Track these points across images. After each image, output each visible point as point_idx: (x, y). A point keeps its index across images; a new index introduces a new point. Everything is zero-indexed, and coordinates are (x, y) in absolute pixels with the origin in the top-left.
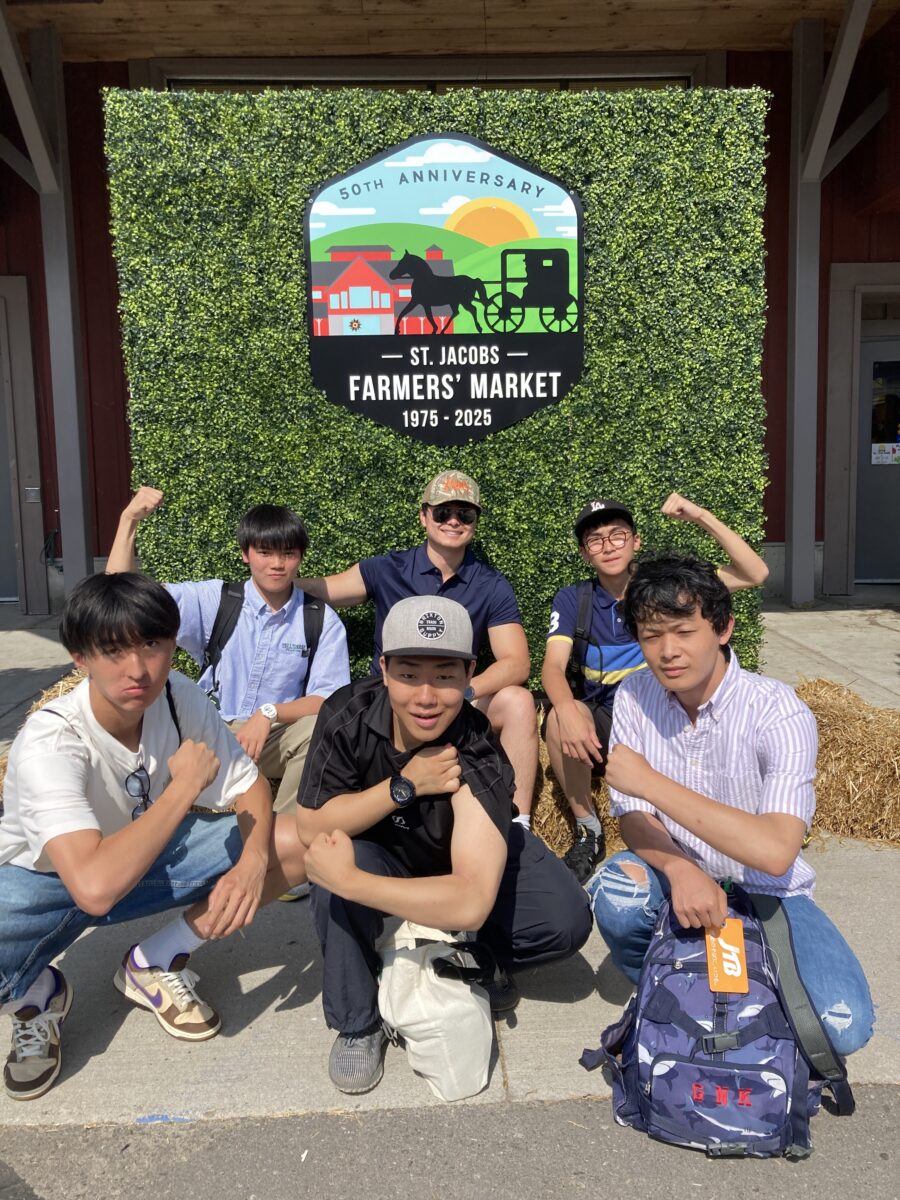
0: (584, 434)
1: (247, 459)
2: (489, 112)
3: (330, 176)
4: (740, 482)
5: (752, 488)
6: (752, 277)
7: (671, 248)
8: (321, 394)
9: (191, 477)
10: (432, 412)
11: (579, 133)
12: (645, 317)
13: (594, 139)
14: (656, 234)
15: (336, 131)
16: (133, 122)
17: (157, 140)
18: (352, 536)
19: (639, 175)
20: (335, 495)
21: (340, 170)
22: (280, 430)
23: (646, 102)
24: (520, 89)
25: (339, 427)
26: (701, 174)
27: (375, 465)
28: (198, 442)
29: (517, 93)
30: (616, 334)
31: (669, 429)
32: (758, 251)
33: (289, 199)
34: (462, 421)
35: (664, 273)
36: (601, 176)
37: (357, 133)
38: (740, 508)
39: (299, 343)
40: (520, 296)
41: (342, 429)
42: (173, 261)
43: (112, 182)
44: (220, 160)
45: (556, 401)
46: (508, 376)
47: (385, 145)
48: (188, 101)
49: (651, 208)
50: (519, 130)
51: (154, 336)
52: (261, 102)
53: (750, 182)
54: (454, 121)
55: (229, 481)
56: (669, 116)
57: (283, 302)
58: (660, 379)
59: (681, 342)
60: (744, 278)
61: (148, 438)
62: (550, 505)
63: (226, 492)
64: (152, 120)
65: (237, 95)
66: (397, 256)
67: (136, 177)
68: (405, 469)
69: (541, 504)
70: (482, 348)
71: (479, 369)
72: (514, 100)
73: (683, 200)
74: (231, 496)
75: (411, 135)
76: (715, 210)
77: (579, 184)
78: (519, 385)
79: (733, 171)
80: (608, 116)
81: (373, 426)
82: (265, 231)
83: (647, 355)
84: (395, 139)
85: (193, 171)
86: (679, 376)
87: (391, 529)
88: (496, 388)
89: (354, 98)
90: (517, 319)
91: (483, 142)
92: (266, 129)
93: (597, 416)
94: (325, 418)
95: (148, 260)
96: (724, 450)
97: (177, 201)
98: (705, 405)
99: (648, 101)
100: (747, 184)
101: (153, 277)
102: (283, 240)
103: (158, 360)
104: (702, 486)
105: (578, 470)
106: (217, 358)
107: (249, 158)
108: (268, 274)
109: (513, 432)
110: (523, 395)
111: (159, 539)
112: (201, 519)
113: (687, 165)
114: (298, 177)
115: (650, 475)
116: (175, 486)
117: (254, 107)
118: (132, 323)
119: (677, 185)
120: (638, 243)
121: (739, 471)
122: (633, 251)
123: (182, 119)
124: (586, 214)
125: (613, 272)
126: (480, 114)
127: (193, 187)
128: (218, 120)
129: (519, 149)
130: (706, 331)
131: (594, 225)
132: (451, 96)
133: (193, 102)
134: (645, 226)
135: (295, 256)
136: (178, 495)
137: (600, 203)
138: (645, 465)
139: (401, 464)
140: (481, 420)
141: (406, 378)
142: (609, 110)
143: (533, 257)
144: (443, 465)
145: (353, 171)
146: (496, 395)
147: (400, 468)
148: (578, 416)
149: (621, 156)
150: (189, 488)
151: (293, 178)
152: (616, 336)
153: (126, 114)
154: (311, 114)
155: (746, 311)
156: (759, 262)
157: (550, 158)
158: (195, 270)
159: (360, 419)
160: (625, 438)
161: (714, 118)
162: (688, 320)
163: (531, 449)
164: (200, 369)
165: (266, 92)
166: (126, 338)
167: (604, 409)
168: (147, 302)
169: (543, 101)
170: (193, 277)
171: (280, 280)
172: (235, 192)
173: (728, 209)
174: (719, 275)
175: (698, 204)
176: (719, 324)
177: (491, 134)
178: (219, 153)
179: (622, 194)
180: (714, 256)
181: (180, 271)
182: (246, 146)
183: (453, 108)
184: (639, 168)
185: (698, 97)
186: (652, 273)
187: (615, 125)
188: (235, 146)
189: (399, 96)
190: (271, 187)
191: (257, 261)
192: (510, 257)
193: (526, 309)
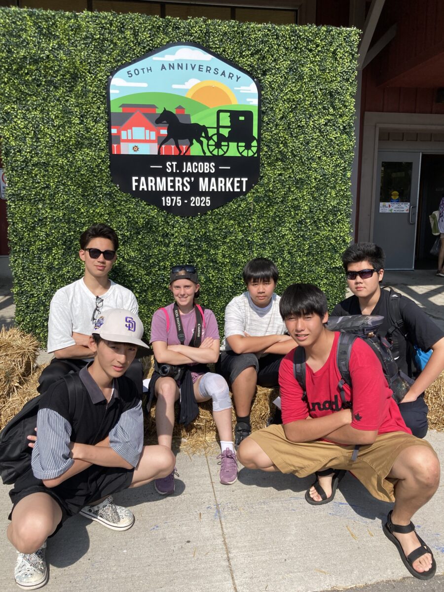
0: (259, 212)
1: (74, 222)
2: (212, 32)
3: (122, 63)
4: (338, 238)
5: (344, 241)
6: (348, 130)
7: (307, 113)
8: (116, 186)
9: (42, 232)
10: (178, 198)
11: (261, 47)
12: (293, 150)
13: (268, 51)
14: (299, 105)
15: (125, 37)
16: (5, 25)
17: (20, 36)
18: (133, 265)
19: (292, 72)
20: (124, 242)
21: (127, 60)
22: (93, 206)
23: (296, 31)
24: (228, 19)
25: (126, 205)
26: (324, 73)
27: (146, 226)
28: (47, 213)
29: (227, 22)
30: (277, 158)
31: (303, 210)
32: (352, 116)
33: (98, 76)
34: (194, 203)
35: (303, 126)
36: (271, 71)
37: (137, 39)
38: (338, 252)
39: (104, 158)
40: (227, 135)
41: (128, 206)
42: (30, 108)
44: (58, 50)
45: (245, 194)
46: (220, 179)
47: (153, 47)
48: (38, 15)
49: (297, 90)
50: (228, 43)
51: (20, 151)
52: (81, 18)
53: (349, 79)
54: (192, 36)
55: (64, 234)
56: (309, 41)
57: (95, 134)
58: (300, 183)
59: (311, 164)
60: (344, 131)
61: (17, 209)
62: (241, 249)
63: (62, 240)
64: (17, 25)
65: (67, 13)
66: (160, 111)
67: (7, 58)
68: (163, 229)
69: (236, 249)
70: (206, 164)
71: (204, 175)
72: (225, 26)
73: (314, 87)
74: (65, 242)
75: (168, 42)
76: (331, 93)
77: (260, 76)
78: (225, 185)
79: (341, 72)
80: (276, 38)
81: (145, 205)
82: (85, 94)
83: (293, 170)
84: (159, 44)
85: (42, 56)
86: (309, 182)
87: (156, 261)
88: (213, 186)
89: (136, 19)
90: (225, 148)
91: (207, 49)
93: (266, 202)
94: (118, 200)
95: (15, 107)
96: (331, 221)
97: (32, 73)
98: (322, 198)
99: (298, 31)
100: (347, 80)
101: (18, 117)
102: (95, 99)
103: (23, 165)
104: (319, 240)
105: (256, 231)
106: (57, 165)
107: (74, 50)
108: (86, 118)
109: (222, 210)
110: (227, 190)
111: (24, 266)
112: (48, 255)
113: (317, 68)
114: (103, 63)
115: (293, 234)
116: (33, 236)
117: (77, 20)
118: (7, 143)
119: (311, 79)
120: (290, 110)
121: (338, 232)
122: (288, 114)
123: (35, 25)
124: (263, 92)
125: (277, 125)
126: (206, 33)
127: (41, 65)
128: (56, 27)
129: (228, 54)
130: (324, 158)
131: (267, 98)
132: (191, 21)
133: (42, 15)
134: (294, 100)
135: (102, 108)
136: (35, 242)
137: (271, 86)
138: (290, 229)
139: (161, 226)
140: (205, 203)
141: (164, 179)
142: (277, 35)
143: (234, 115)
144: (184, 227)
145: (135, 61)
146: (213, 190)
147: (160, 228)
148: (256, 202)
149: (282, 61)
150: (41, 238)
151: (100, 63)
152: (277, 160)
154: (111, 27)
155: (345, 149)
156: (352, 122)
157: (244, 60)
158: (43, 114)
159: (138, 201)
160: (280, 214)
161: (332, 43)
162: (315, 152)
163: (231, 219)
164: (48, 171)
165: (84, 12)
166: (3, 152)
167: (270, 199)
168: (15, 132)
169: (241, 27)
170: (43, 118)
171: (93, 122)
172: (66, 69)
173: (337, 93)
174: (331, 128)
175: (322, 89)
176: (330, 155)
177: (213, 45)
178: (57, 46)
179: (282, 82)
180: (329, 118)
181: (35, 114)
182: (73, 43)
183: (192, 28)
184: (292, 68)
185: (324, 31)
186: (297, 126)
187: (279, 43)
188: (66, 43)
189: (161, 19)
190: (88, 68)
191: (80, 111)
192: (221, 114)
193: (230, 143)
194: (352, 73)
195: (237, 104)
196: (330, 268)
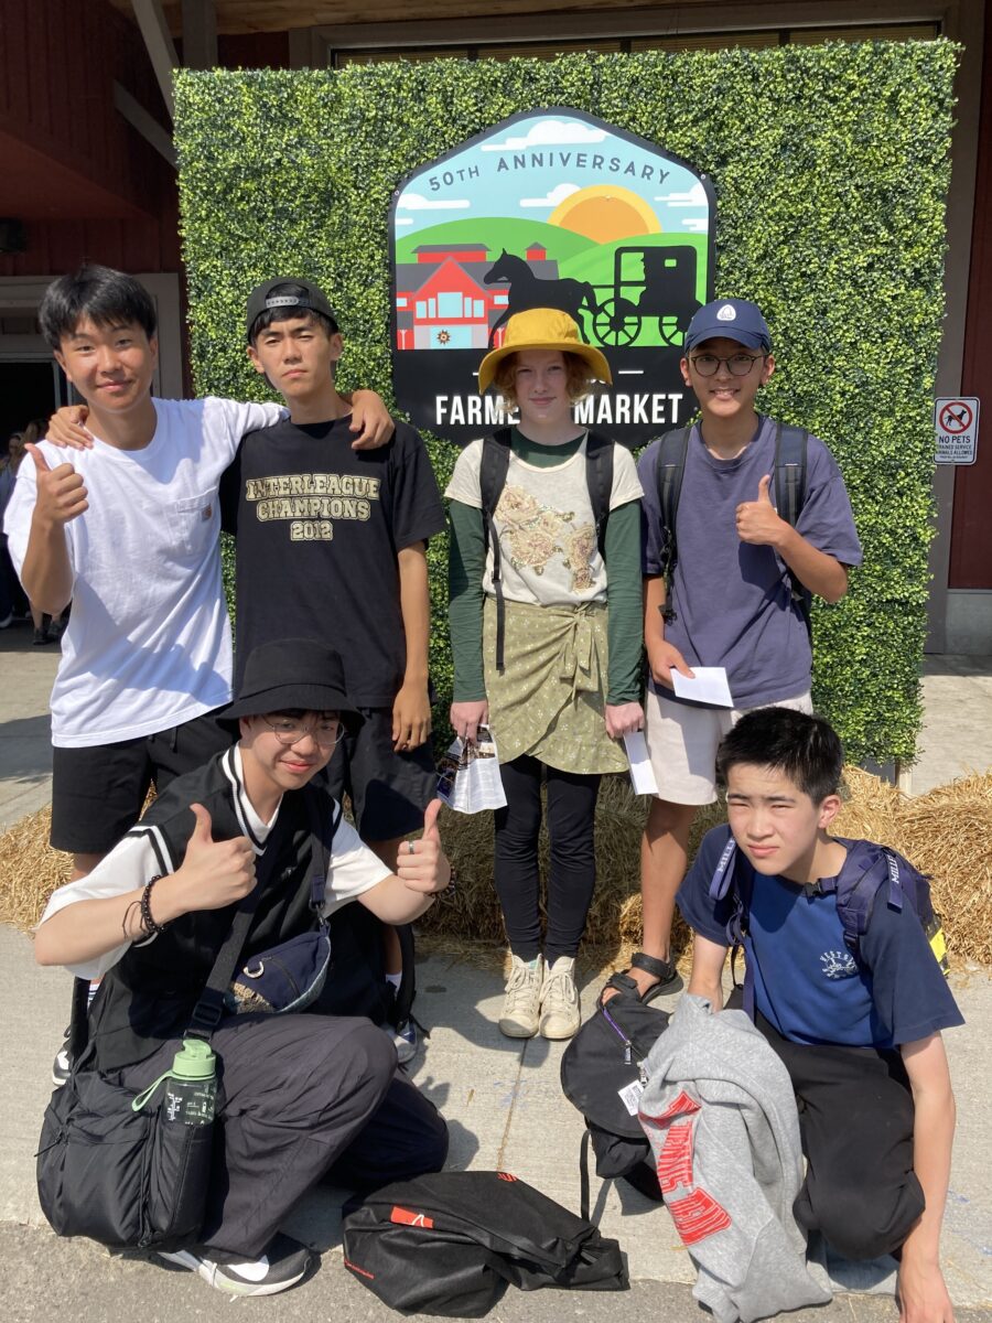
2: (606, 81)
3: (419, 164)
4: (900, 531)
5: (915, 539)
6: (927, 278)
7: (823, 243)
11: (714, 103)
12: (787, 328)
13: (732, 109)
14: (805, 225)
15: (426, 110)
16: (203, 107)
17: (229, 127)
19: (787, 153)
21: (430, 156)
23: (799, 61)
24: (643, 50)
26: (866, 149)
29: (640, 55)
32: (936, 245)
33: (372, 192)
35: (814, 274)
36: (739, 155)
37: (450, 112)
38: (898, 563)
39: (380, 358)
40: (636, 301)
42: (245, 264)
43: (181, 176)
44: (297, 149)
45: (675, 428)
46: (619, 398)
47: (482, 124)
48: (263, 81)
49: (800, 194)
50: (641, 102)
51: (223, 350)
52: (344, 79)
53: (930, 157)
54: (563, 94)
56: (829, 78)
57: (364, 310)
58: (805, 404)
59: (832, 358)
60: (916, 280)
64: (224, 105)
65: (316, 71)
66: (493, 257)
67: (208, 170)
72: (636, 64)
73: (842, 182)
75: (512, 112)
76: (883, 195)
77: (712, 167)
78: (631, 409)
79: (908, 144)
80: (752, 80)
82: (344, 231)
83: (789, 374)
84: (494, 118)
85: (266, 162)
86: (828, 401)
89: (449, 68)
90: (632, 330)
91: (596, 117)
92: (347, 110)
95: (219, 264)
96: (882, 491)
97: (250, 196)
98: (859, 437)
99: (802, 60)
100: (925, 160)
101: (223, 283)
102: (364, 239)
107: (328, 144)
108: (348, 278)
110: (636, 421)
113: (848, 138)
114: (382, 166)
117: (335, 85)
118: (201, 336)
119: (834, 164)
120: (782, 238)
121: (900, 517)
122: (775, 247)
123: (256, 101)
124: (719, 203)
125: (749, 274)
126: (595, 83)
127: (267, 180)
128: (296, 101)
129: (641, 125)
130: (863, 346)
131: (728, 216)
132: (561, 63)
133: (269, 81)
134: (791, 217)
135: (378, 257)
137: (737, 189)
142: (753, 72)
143: (653, 256)
145: (445, 157)
146: (604, 420)
149: (765, 130)
151: (376, 167)
153: (197, 98)
154: (399, 91)
155: (916, 321)
156: (937, 259)
157: (678, 135)
159: (447, 446)
161: (886, 78)
162: (841, 332)
165: (348, 66)
166: (195, 352)
168: (217, 312)
169: (671, 64)
171: (360, 285)
172: (311, 184)
173: (900, 193)
174: (884, 276)
175: (862, 187)
176: (881, 337)
177: (607, 108)
178: (296, 140)
179: (764, 177)
180: (878, 252)
181: (252, 277)
182: (326, 131)
183: (563, 77)
184: (787, 144)
185: (867, 53)
186: (798, 274)
187: (759, 91)
188: (313, 132)
189: (499, 65)
190: (351, 178)
191: (336, 265)
192: (625, 257)
193: (643, 319)
194: (939, 143)
195: (660, 233)
196: (880, 602)
